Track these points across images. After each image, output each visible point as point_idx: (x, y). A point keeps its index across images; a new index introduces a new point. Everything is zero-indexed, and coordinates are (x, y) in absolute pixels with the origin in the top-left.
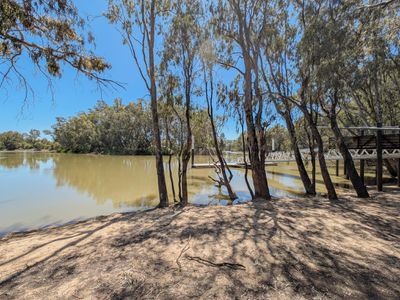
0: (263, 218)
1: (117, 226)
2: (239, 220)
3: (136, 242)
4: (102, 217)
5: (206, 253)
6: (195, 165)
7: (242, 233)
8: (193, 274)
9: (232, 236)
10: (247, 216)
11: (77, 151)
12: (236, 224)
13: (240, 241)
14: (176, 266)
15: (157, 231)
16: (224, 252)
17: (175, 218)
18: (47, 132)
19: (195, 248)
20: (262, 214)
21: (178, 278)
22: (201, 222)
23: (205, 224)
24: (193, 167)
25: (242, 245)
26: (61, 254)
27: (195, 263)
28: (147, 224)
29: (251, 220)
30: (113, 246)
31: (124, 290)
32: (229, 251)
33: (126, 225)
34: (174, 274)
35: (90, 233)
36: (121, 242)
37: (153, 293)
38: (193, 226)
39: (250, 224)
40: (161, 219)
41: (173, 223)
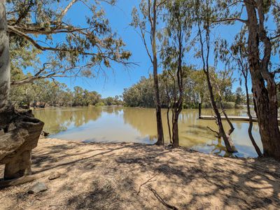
0: (256, 181)
1: (126, 150)
2: (221, 174)
3: (128, 163)
4: (124, 143)
5: (165, 190)
6: (202, 116)
7: (214, 187)
8: (144, 202)
9: (201, 186)
10: (233, 173)
11: (132, 106)
12: (213, 177)
13: (207, 195)
14: (137, 189)
15: (144, 160)
16: (181, 197)
17: (162, 154)
18: (121, 96)
19: (159, 183)
20: (258, 177)
21: (133, 199)
22: (179, 163)
23: (181, 167)
24: (200, 118)
25: (205, 200)
26: (95, 157)
27: (151, 194)
28: (141, 154)
29: (235, 179)
30: (116, 161)
31: (102, 189)
32: (188, 198)
33: (130, 150)
34: (132, 195)
35: (112, 150)
36: (121, 160)
37: (113, 200)
38: (170, 165)
39: (231, 182)
40: (151, 153)
41: (158, 158)
